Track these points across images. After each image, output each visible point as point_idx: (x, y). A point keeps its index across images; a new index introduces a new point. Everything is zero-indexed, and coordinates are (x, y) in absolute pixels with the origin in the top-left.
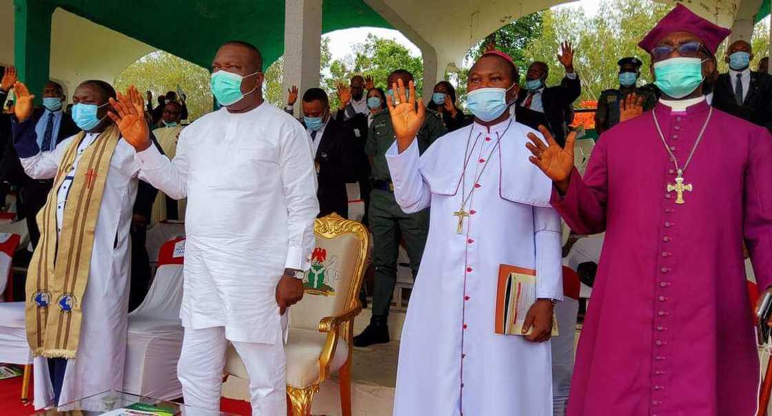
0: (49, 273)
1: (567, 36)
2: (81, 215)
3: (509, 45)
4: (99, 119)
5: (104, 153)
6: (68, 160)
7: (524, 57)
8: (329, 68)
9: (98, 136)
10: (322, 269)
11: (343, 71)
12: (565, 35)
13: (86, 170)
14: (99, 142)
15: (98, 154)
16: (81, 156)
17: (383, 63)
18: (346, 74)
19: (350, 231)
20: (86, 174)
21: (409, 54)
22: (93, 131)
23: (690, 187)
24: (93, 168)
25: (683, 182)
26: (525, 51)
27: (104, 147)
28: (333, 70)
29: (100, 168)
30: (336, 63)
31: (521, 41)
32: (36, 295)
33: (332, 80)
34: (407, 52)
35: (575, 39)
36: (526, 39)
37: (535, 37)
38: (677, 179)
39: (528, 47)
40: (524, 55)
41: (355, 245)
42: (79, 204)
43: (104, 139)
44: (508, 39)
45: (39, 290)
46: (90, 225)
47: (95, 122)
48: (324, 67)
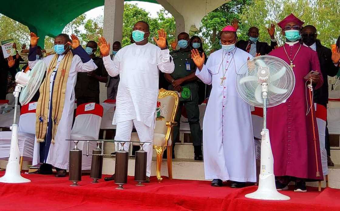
0: (45, 108)
1: (274, 5)
2: (60, 87)
3: (228, 11)
4: (65, 49)
5: (68, 63)
6: (53, 65)
7: (240, 20)
8: (84, 25)
9: (65, 56)
10: (159, 110)
11: (96, 28)
12: (272, 4)
13: (62, 69)
14: (66, 59)
15: (66, 63)
16: (59, 64)
17: (128, 22)
18: (97, 30)
19: (170, 95)
20: (62, 71)
21: (149, 16)
22: (62, 55)
23: (294, 66)
24: (64, 68)
25: (293, 65)
26: (241, 16)
27: (68, 60)
28: (86, 27)
29: (67, 69)
30: (89, 21)
31: (237, 8)
32: (39, 117)
33: (86, 35)
34: (147, 14)
35: (279, 7)
36: (241, 6)
37: (249, 5)
38: (291, 64)
39: (243, 12)
40: (240, 18)
41: (173, 100)
42: (59, 82)
43: (67, 57)
44: (227, 6)
45: (41, 115)
46: (63, 91)
47: (64, 51)
48: (80, 24)
